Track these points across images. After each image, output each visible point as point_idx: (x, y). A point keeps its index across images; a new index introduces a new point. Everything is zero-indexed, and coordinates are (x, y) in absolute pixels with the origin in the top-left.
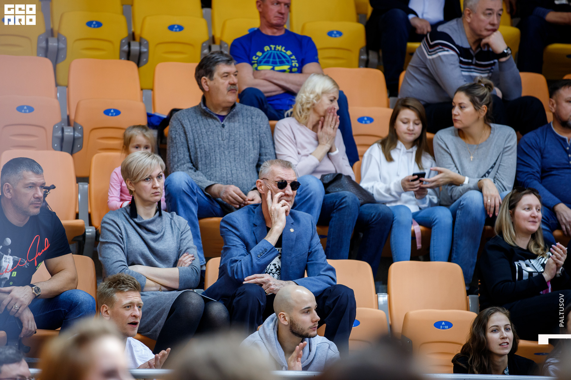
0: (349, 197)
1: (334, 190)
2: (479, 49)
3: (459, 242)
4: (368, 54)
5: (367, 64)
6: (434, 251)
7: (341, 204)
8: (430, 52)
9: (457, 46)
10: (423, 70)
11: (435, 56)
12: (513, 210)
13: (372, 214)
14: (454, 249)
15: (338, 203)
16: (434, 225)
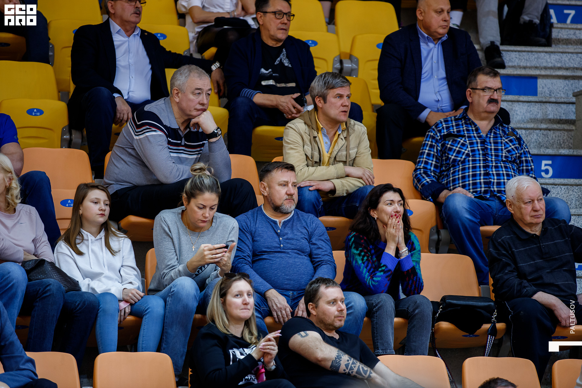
0: (54, 285)
1: (36, 278)
2: (188, 130)
3: (169, 331)
4: (71, 135)
5: (70, 144)
6: (143, 341)
7: (46, 292)
8: (137, 132)
9: (165, 127)
10: (130, 151)
11: (142, 137)
12: (224, 298)
13: (76, 302)
14: (164, 339)
15: (42, 292)
16: (146, 314)
